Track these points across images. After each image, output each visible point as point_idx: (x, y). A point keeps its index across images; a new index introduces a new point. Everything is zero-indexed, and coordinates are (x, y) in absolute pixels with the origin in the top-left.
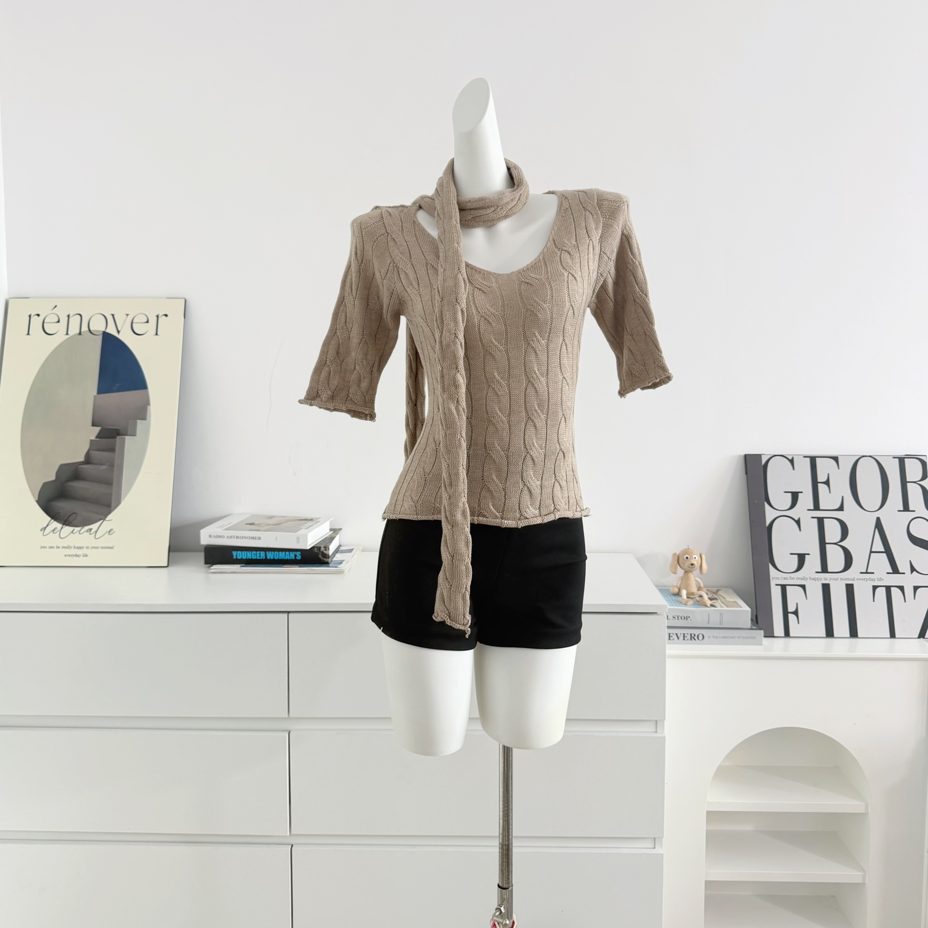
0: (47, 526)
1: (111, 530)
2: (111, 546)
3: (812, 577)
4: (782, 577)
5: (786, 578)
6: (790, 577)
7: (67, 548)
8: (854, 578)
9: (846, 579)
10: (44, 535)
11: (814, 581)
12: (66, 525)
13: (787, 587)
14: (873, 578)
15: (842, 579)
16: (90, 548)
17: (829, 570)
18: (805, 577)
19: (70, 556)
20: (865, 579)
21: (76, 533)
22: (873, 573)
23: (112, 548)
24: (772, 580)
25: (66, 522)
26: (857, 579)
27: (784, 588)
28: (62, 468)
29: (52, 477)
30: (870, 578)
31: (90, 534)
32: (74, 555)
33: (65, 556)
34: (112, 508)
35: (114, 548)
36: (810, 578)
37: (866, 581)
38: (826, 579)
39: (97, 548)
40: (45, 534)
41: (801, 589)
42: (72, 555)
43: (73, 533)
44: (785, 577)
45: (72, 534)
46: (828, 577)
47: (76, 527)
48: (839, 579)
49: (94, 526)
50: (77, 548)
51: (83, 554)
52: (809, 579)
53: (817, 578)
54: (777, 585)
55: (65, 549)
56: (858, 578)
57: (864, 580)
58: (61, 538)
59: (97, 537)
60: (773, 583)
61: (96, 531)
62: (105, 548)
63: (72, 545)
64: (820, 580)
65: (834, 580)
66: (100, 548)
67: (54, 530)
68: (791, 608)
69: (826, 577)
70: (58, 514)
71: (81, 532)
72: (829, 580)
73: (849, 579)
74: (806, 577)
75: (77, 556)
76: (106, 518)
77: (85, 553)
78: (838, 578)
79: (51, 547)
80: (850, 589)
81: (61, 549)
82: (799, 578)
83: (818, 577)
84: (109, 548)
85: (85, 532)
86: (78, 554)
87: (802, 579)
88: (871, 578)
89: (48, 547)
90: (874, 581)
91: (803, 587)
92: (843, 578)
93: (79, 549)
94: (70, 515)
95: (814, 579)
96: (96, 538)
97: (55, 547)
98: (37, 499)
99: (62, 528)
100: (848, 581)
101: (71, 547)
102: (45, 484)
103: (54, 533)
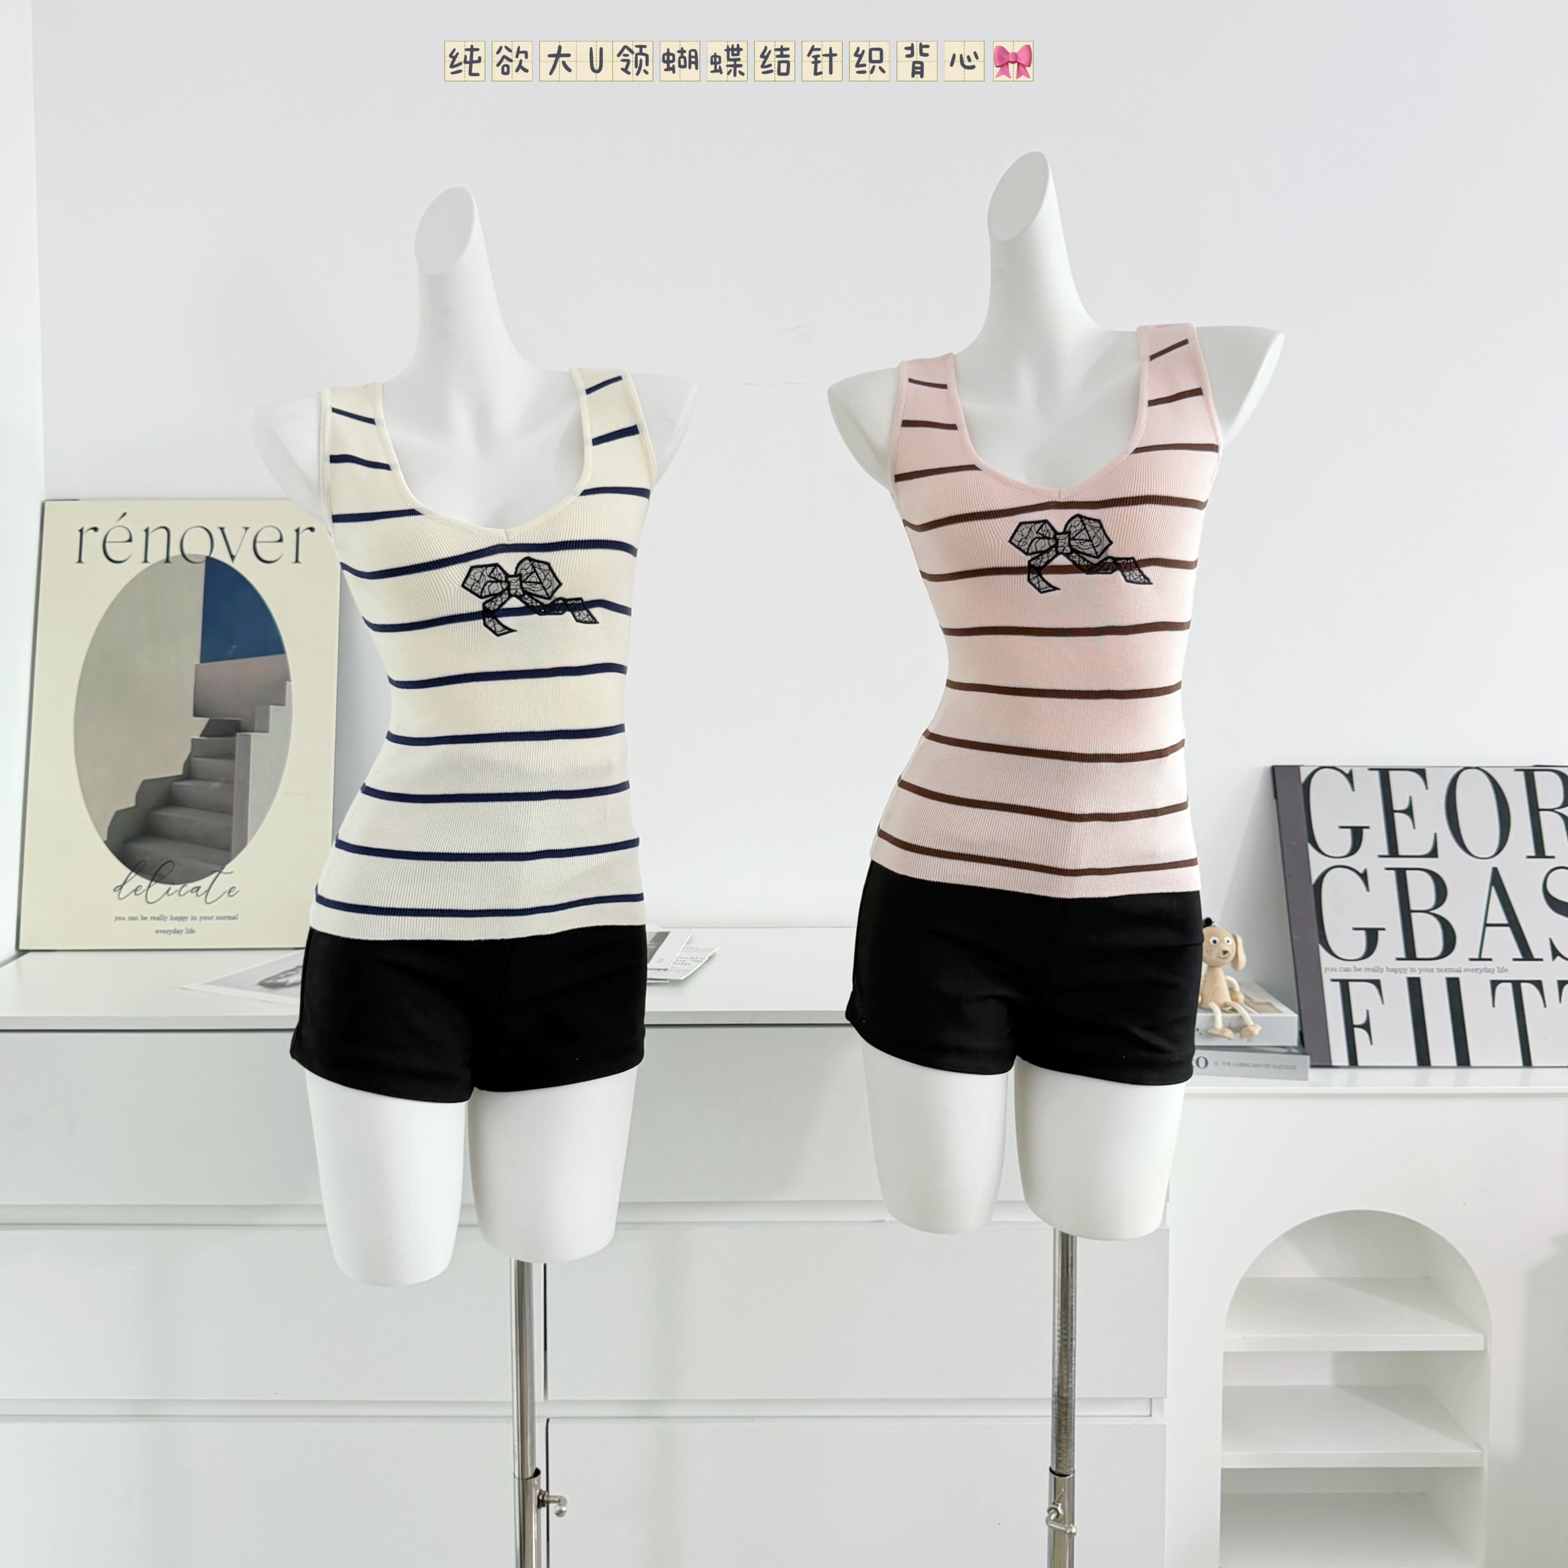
0: (124, 883)
1: (233, 888)
2: (233, 915)
3: (1390, 967)
4: (1340, 968)
5: (1348, 968)
6: (1355, 968)
7: (158, 919)
8: (1460, 967)
9: (1446, 970)
10: (120, 899)
11: (1393, 973)
12: (157, 881)
13: (1351, 984)
14: (1491, 967)
15: (1439, 970)
16: (198, 919)
17: (1418, 956)
18: (1378, 967)
19: (165, 932)
20: (1477, 969)
21: (172, 894)
22: (1490, 960)
23: (234, 918)
24: (1325, 972)
25: (156, 876)
26: (1465, 970)
27: (1345, 985)
28: (146, 787)
29: (132, 803)
30: (1486, 968)
31: (197, 896)
32: (171, 931)
33: (157, 932)
34: (233, 852)
35: (237, 919)
36: (1387, 968)
37: (1480, 973)
38: (1413, 970)
39: (210, 918)
40: (121, 897)
41: (1373, 987)
42: (168, 931)
43: (169, 895)
44: (1346, 967)
45: (166, 896)
46: (1417, 968)
47: (173, 884)
48: (1435, 970)
49: (204, 883)
50: (176, 918)
51: (187, 929)
52: (1385, 970)
53: (1400, 969)
54: (1334, 980)
55: (156, 922)
56: (1467, 967)
57: (1477, 972)
58: (148, 902)
59: (208, 901)
60: (1326, 977)
61: (208, 891)
62: (223, 918)
63: (166, 915)
64: (1404, 971)
65: (1427, 972)
66: (215, 918)
67: (136, 890)
68: (1358, 1019)
69: (1413, 967)
70: (143, 863)
71: (182, 893)
72: (1418, 971)
73: (1451, 970)
74: (1381, 966)
75: (176, 932)
76: (222, 868)
77: (189, 927)
78: (1433, 969)
79: (133, 919)
80: (1454, 985)
81: (148, 921)
82: (1367, 970)
83: (1398, 967)
84: (230, 918)
85: (188, 891)
86: (177, 931)
87: (1374, 970)
88: (1488, 967)
89: (127, 919)
90: (1493, 973)
91: (1377, 983)
92: (1441, 968)
93: (179, 920)
94: (163, 865)
95: (1395, 971)
96: (207, 903)
97: (140, 918)
98: (106, 839)
99: (149, 887)
100: (1450, 973)
101: (166, 918)
102: (118, 813)
103: (136, 894)
